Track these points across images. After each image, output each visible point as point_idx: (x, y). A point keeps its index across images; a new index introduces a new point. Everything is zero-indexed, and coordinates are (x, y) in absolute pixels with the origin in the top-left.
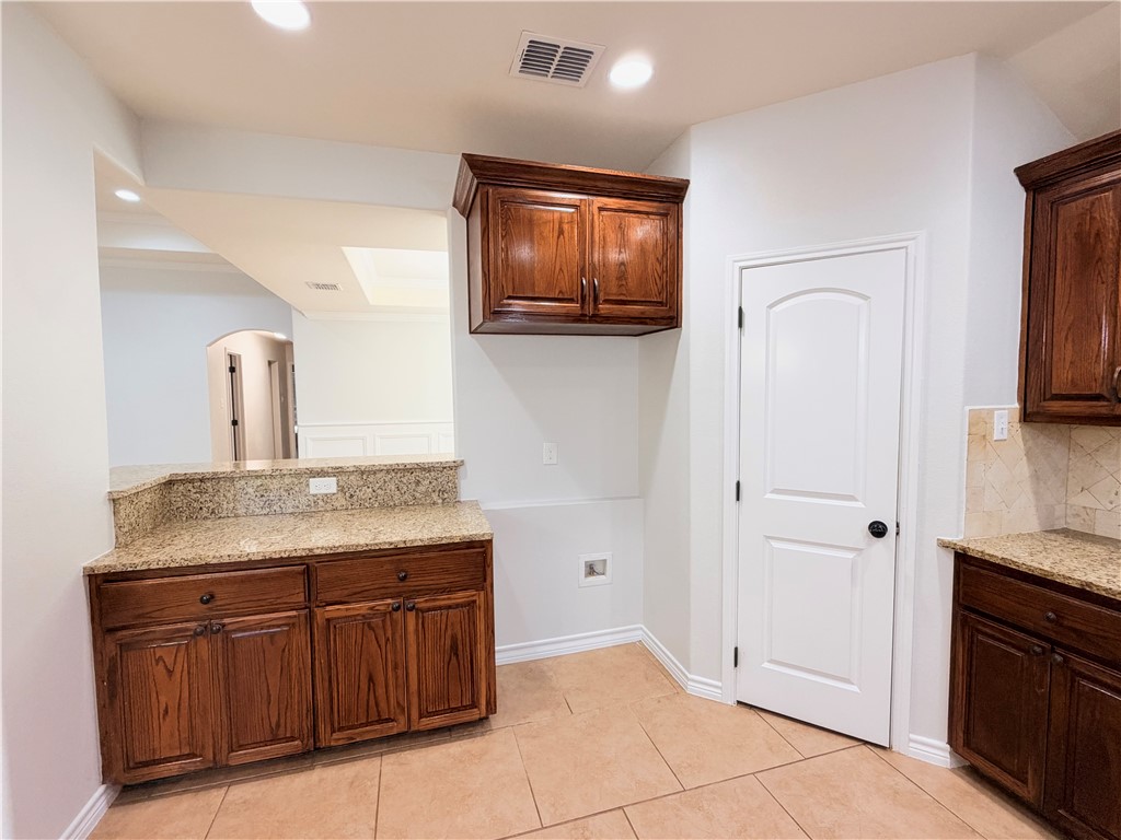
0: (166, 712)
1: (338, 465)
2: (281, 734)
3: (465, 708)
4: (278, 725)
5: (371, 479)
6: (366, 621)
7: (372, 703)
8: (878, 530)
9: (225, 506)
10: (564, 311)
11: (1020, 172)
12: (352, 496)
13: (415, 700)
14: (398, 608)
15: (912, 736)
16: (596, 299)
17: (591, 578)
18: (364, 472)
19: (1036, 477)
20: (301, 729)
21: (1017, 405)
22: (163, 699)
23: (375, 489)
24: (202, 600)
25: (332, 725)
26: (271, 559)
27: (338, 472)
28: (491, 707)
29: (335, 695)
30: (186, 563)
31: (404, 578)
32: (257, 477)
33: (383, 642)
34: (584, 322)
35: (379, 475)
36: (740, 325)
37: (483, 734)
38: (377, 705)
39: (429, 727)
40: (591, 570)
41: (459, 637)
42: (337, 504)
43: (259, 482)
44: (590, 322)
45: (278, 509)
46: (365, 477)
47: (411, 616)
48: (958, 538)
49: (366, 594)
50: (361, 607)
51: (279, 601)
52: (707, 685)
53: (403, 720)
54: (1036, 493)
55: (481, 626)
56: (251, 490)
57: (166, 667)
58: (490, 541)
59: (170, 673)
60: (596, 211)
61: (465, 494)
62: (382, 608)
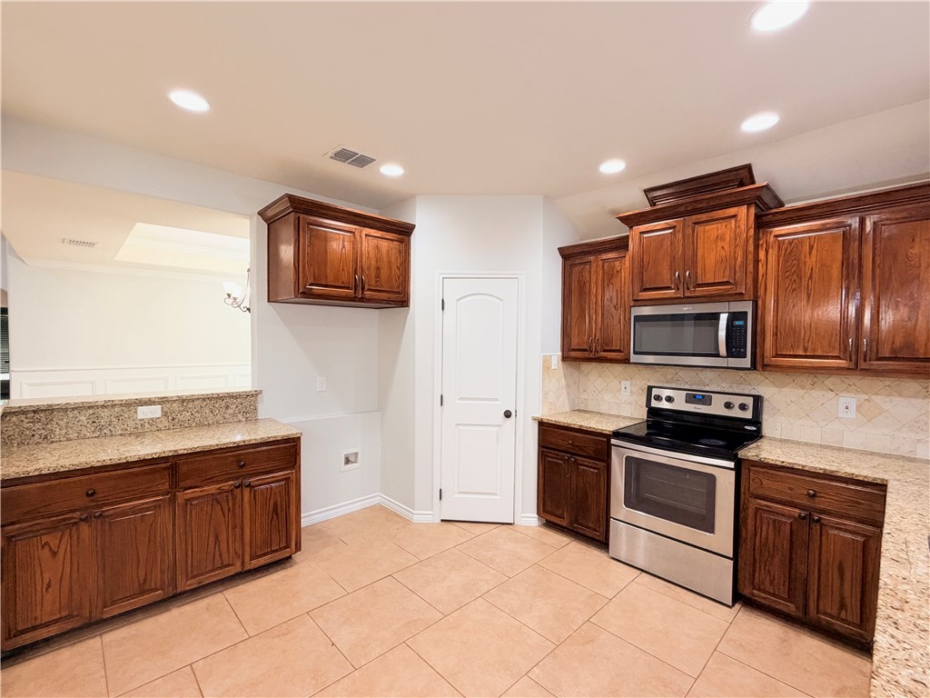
0: (49, 585)
1: (163, 396)
2: (147, 587)
3: (281, 549)
4: (145, 580)
5: (190, 405)
6: (215, 499)
7: (217, 553)
8: (508, 414)
9: (57, 432)
10: (344, 294)
11: (560, 250)
12: (174, 419)
13: (247, 548)
14: (237, 487)
15: (523, 515)
16: (363, 289)
17: (348, 466)
18: (183, 401)
19: (568, 386)
20: (163, 581)
21: (560, 353)
22: (46, 576)
23: (193, 413)
24: (87, 495)
25: (187, 576)
26: (144, 460)
27: (163, 401)
28: (298, 548)
29: (190, 553)
30: (74, 468)
31: (243, 466)
32: (89, 408)
33: (226, 510)
34: (356, 301)
35: (196, 403)
36: (443, 309)
37: (291, 566)
38: (221, 555)
39: (256, 566)
40: (347, 461)
41: (279, 503)
42: (160, 426)
43: (91, 412)
44: (359, 301)
45: (108, 432)
46: (185, 404)
47: (247, 491)
48: (539, 415)
49: (214, 479)
50: (212, 489)
51: (151, 489)
52: (425, 515)
53: (238, 564)
54: (568, 393)
55: (293, 493)
56: (83, 418)
57: (51, 549)
58: (299, 438)
59: (54, 554)
60: (364, 236)
61: (261, 414)
62: (226, 488)
